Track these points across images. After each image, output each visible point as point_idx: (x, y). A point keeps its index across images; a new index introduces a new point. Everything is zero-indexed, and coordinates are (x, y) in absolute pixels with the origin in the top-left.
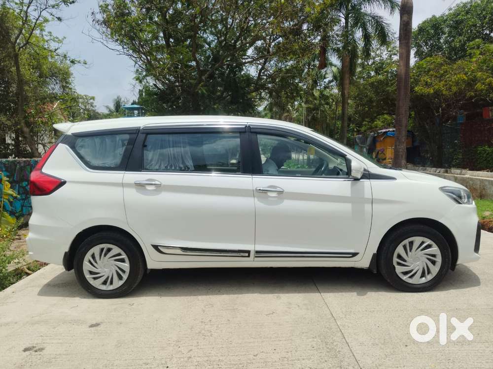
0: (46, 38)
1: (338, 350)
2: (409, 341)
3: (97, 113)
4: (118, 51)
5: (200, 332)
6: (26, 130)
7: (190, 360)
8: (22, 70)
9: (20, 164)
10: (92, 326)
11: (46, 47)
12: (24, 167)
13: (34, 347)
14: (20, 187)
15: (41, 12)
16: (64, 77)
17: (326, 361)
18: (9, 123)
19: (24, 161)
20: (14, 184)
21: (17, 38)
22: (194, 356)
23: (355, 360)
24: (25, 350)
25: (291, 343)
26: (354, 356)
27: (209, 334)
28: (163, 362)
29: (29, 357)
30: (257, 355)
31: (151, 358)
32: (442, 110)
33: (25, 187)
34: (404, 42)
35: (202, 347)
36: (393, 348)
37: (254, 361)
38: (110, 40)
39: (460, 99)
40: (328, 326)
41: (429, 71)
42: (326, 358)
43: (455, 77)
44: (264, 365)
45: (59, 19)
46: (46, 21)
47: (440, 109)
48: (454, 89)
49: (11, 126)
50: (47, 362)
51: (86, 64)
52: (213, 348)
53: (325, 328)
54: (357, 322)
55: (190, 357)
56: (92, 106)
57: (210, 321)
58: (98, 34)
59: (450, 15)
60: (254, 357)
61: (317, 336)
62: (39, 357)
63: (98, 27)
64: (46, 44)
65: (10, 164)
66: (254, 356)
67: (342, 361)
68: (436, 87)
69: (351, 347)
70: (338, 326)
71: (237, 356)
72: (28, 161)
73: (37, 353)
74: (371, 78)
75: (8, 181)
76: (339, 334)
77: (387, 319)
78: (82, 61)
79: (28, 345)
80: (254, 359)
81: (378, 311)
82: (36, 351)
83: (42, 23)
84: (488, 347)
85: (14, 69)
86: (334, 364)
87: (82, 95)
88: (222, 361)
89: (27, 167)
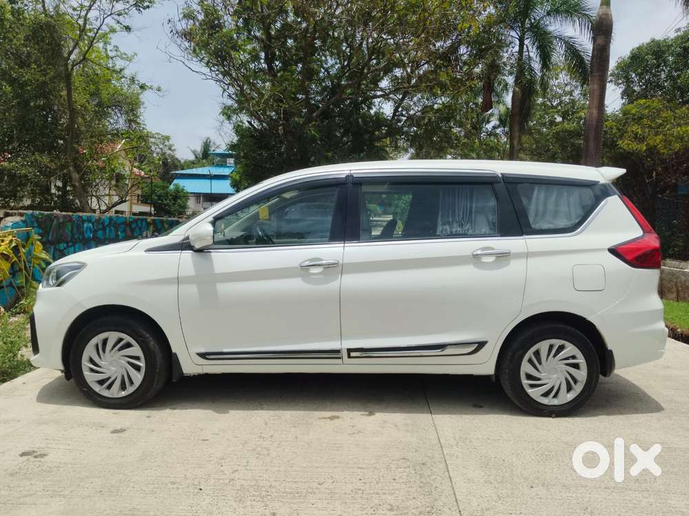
0: (111, 54)
1: (434, 486)
2: (537, 481)
3: (177, 159)
4: (205, 74)
5: (254, 450)
6: (76, 176)
7: (231, 483)
8: (75, 96)
9: (58, 220)
10: (115, 432)
11: (110, 65)
12: (63, 223)
13: (34, 452)
14: (55, 249)
15: (104, 19)
16: (131, 107)
17: (414, 498)
18: (53, 166)
19: (64, 216)
20: (48, 246)
21: (70, 53)
22: (239, 479)
23: (454, 500)
24: (23, 455)
25: (373, 472)
26: (455, 494)
27: (266, 452)
28: (196, 483)
29: (25, 464)
30: (322, 483)
31: (181, 476)
32: (656, 175)
33: (63, 250)
34: (597, 74)
35: (252, 468)
36: (512, 489)
37: (317, 491)
38: (195, 59)
39: (683, 161)
40: (430, 455)
41: (640, 118)
42: (415, 494)
43: (679, 129)
44: (330, 496)
45: (128, 29)
46: (113, 31)
47: (654, 173)
48: (677, 146)
49: (56, 169)
50: (45, 471)
51: (159, 90)
52: (267, 470)
53: (426, 456)
54: (471, 452)
55: (233, 479)
56: (170, 149)
57: (272, 436)
58: (178, 49)
59: (677, 38)
60: (319, 486)
61: (411, 466)
62: (37, 464)
63: (179, 41)
64: (110, 61)
65: (44, 218)
66: (319, 484)
67: (436, 500)
68: (651, 143)
69: (453, 483)
70: (444, 454)
71: (295, 482)
72: (69, 215)
73: (36, 459)
74: (556, 126)
75: (40, 240)
76: (442, 466)
77: (513, 451)
78: (155, 86)
79: (27, 449)
80: (317, 488)
81: (505, 440)
82: (36, 457)
83: (107, 34)
84: (647, 498)
85: (64, 93)
86: (424, 503)
87: (154, 132)
88: (275, 487)
89: (67, 223)
